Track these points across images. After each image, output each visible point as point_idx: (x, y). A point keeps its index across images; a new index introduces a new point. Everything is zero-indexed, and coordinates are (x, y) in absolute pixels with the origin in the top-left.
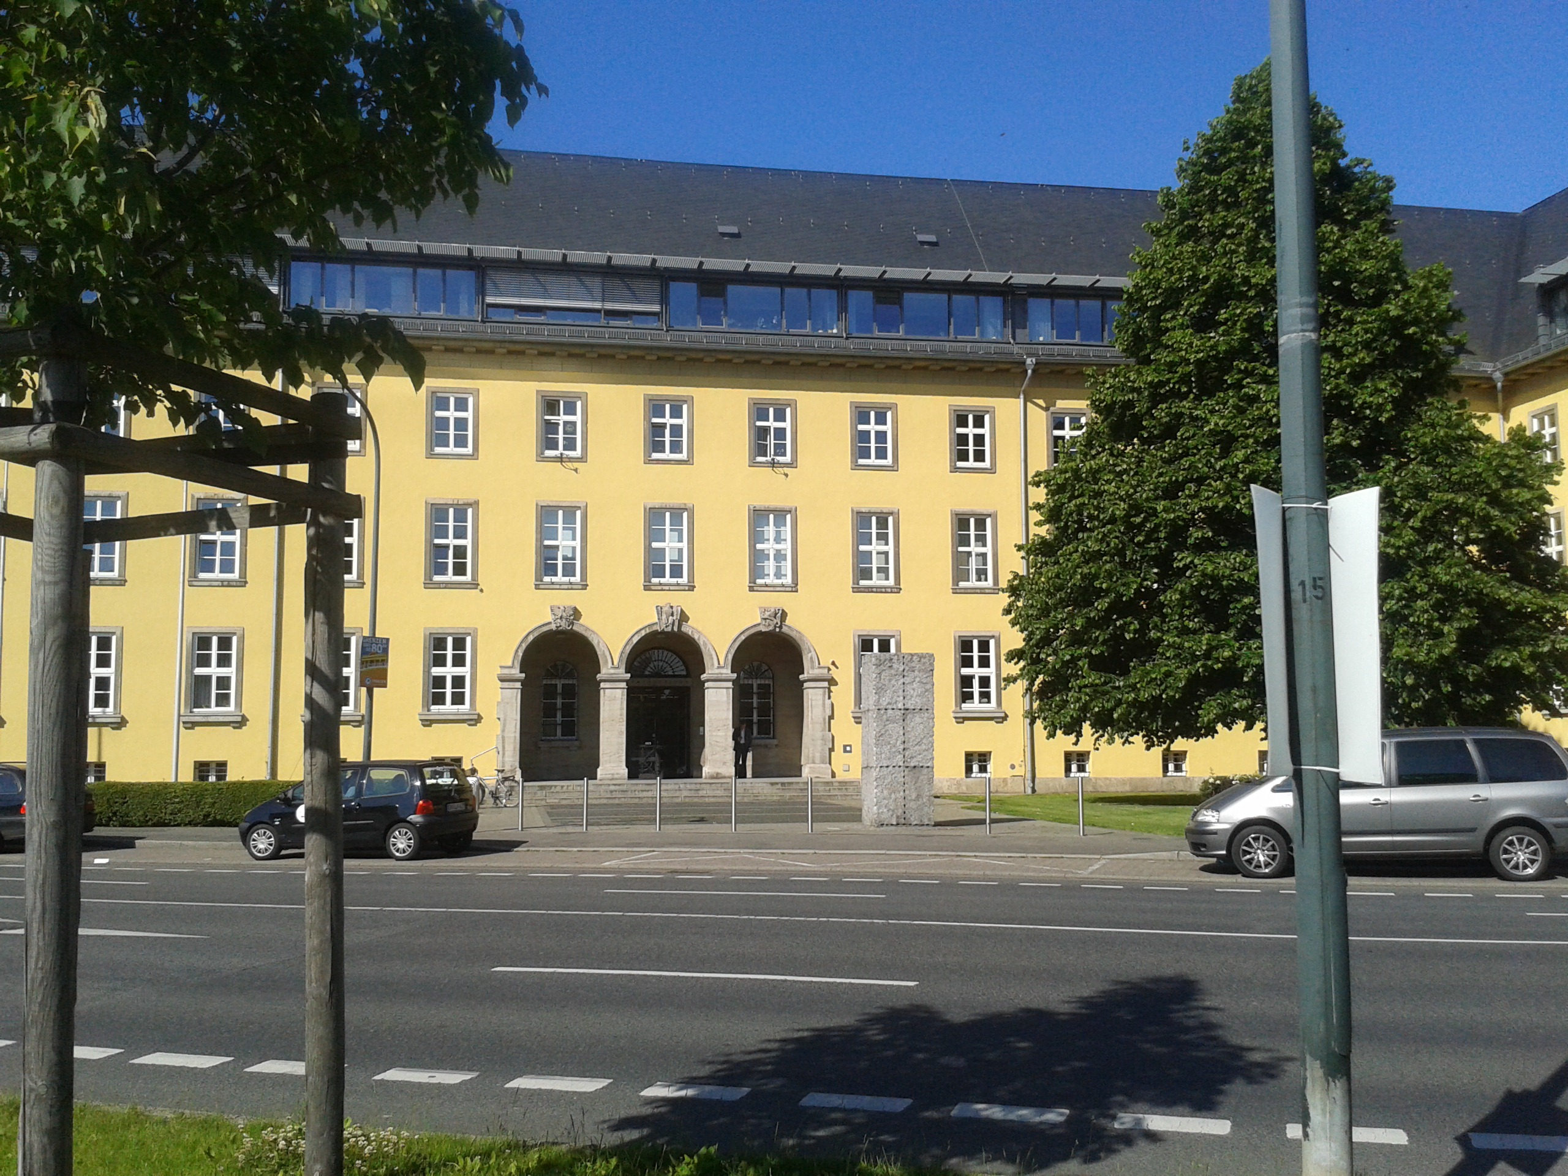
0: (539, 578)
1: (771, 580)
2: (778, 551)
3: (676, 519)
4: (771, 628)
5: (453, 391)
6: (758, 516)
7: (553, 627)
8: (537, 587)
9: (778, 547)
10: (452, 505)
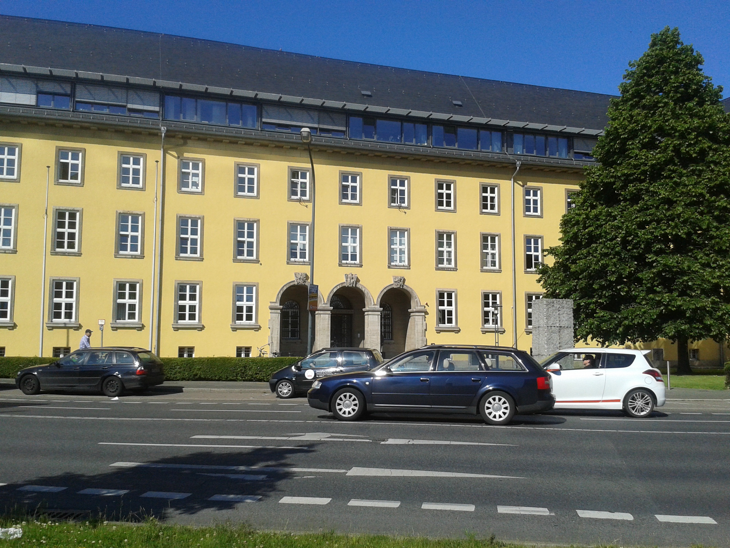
0: (288, 259)
1: (398, 263)
2: (400, 249)
3: (354, 232)
4: (398, 286)
5: (247, 164)
6: (392, 232)
7: (296, 283)
8: (288, 263)
9: (401, 247)
10: (246, 221)
